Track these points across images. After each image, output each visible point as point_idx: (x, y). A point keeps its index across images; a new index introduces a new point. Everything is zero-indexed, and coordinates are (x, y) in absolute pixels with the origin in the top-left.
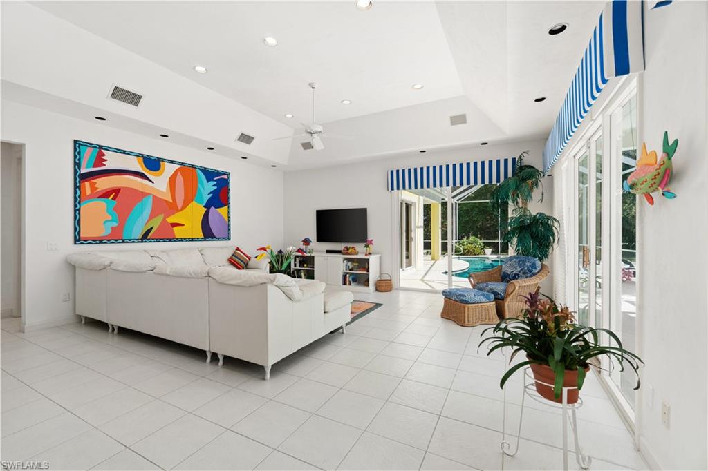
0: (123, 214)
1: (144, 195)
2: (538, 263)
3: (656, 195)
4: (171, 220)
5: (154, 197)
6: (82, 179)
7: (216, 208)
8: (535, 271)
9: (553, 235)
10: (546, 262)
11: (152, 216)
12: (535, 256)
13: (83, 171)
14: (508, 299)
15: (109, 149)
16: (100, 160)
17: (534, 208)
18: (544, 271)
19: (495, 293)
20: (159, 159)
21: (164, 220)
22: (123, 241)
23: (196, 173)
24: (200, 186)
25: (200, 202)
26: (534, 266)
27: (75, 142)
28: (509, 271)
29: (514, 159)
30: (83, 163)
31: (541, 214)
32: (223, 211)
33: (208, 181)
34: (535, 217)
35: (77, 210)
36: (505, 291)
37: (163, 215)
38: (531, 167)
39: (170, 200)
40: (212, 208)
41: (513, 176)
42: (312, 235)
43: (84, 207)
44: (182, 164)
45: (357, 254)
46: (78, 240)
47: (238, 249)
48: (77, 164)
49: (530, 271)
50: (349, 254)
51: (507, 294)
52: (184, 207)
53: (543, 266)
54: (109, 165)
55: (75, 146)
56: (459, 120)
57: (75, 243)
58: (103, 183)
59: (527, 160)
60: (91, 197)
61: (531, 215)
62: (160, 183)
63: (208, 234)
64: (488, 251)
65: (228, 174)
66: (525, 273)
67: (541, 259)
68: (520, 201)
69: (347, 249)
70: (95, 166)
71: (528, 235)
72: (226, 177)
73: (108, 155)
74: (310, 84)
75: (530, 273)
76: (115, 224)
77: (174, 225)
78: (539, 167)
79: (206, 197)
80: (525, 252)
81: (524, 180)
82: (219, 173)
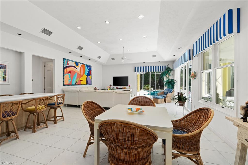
0: (72, 78)
1: (75, 72)
2: (172, 90)
3: (194, 78)
4: (81, 79)
5: (77, 73)
6: (65, 68)
7: (89, 76)
8: (172, 92)
9: (175, 84)
10: (173, 90)
11: (77, 78)
12: (171, 88)
13: (65, 66)
14: (167, 98)
15: (69, 60)
16: (68, 64)
17: (171, 78)
18: (174, 92)
19: (164, 97)
20: (78, 62)
21: (79, 80)
22: (72, 85)
23: (85, 66)
24: (86, 70)
25: (86, 74)
26: (171, 91)
27: (63, 58)
28: (166, 92)
29: (166, 66)
30: (65, 64)
31: (173, 79)
32: (90, 76)
33: (87, 68)
34: (171, 80)
35: (64, 77)
36: (166, 96)
37: (79, 78)
38: (170, 68)
39: (80, 74)
40: (88, 76)
41: (166, 70)
42: (112, 84)
43: (65, 76)
44: (82, 64)
45: (126, 89)
46: (64, 85)
47: (95, 87)
48: (64, 64)
49: (171, 92)
50: (125, 89)
51: (166, 97)
52: (83, 76)
53: (173, 91)
54: (69, 65)
55: (63, 60)
56: (154, 56)
57: (63, 85)
58: (69, 69)
59: (169, 66)
60: (66, 73)
61: (170, 79)
62: (78, 69)
63: (87, 84)
64: (152, 89)
65: (91, 66)
66: (169, 92)
67: (172, 89)
68: (167, 76)
69: (124, 87)
70: (67, 65)
71: (170, 84)
72: (90, 67)
73: (69, 62)
74: (123, 47)
75: (170, 92)
76: (70, 80)
77: (81, 81)
78: (171, 68)
79: (87, 73)
80: (169, 87)
81: (169, 71)
82: (89, 66)
